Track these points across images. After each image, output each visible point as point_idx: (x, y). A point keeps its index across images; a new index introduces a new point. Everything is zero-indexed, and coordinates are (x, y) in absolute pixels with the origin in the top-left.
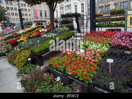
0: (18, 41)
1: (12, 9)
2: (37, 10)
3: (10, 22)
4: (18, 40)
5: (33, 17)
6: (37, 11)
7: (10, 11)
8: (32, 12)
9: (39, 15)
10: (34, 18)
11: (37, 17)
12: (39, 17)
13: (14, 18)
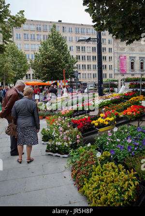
0: (94, 124)
1: (83, 58)
2: (125, 57)
3: (80, 81)
4: (94, 122)
5: (116, 72)
6: (125, 59)
7: (80, 63)
8: (116, 61)
9: (128, 67)
10: (119, 73)
11: (123, 70)
12: (128, 72)
13: (85, 74)
